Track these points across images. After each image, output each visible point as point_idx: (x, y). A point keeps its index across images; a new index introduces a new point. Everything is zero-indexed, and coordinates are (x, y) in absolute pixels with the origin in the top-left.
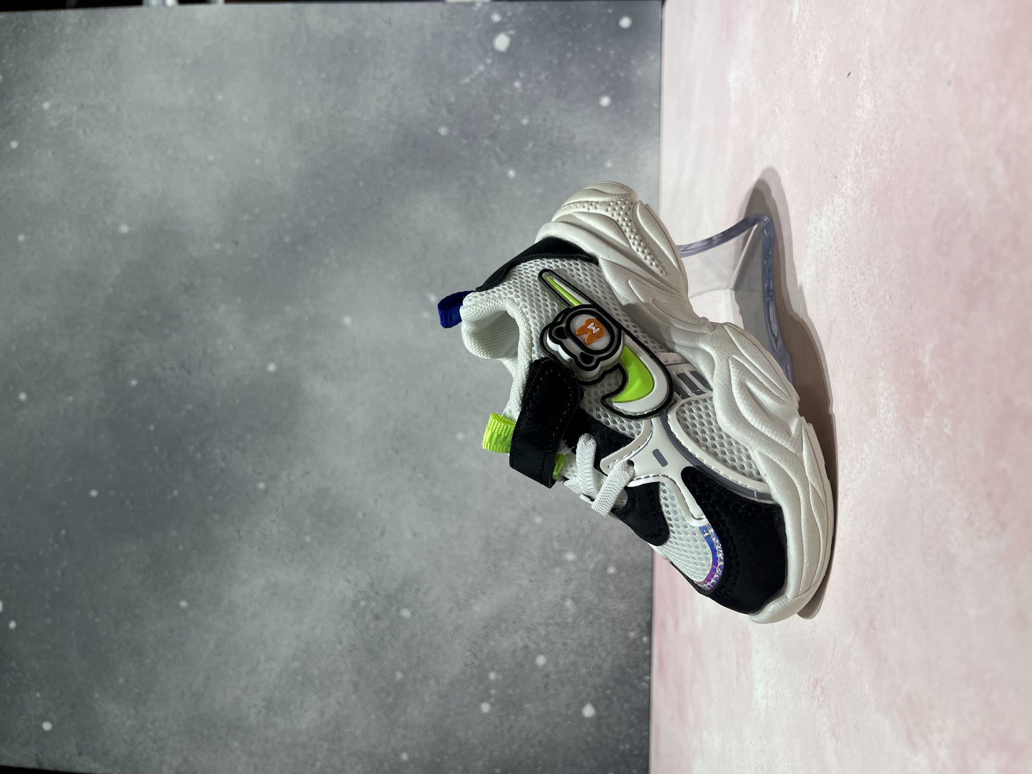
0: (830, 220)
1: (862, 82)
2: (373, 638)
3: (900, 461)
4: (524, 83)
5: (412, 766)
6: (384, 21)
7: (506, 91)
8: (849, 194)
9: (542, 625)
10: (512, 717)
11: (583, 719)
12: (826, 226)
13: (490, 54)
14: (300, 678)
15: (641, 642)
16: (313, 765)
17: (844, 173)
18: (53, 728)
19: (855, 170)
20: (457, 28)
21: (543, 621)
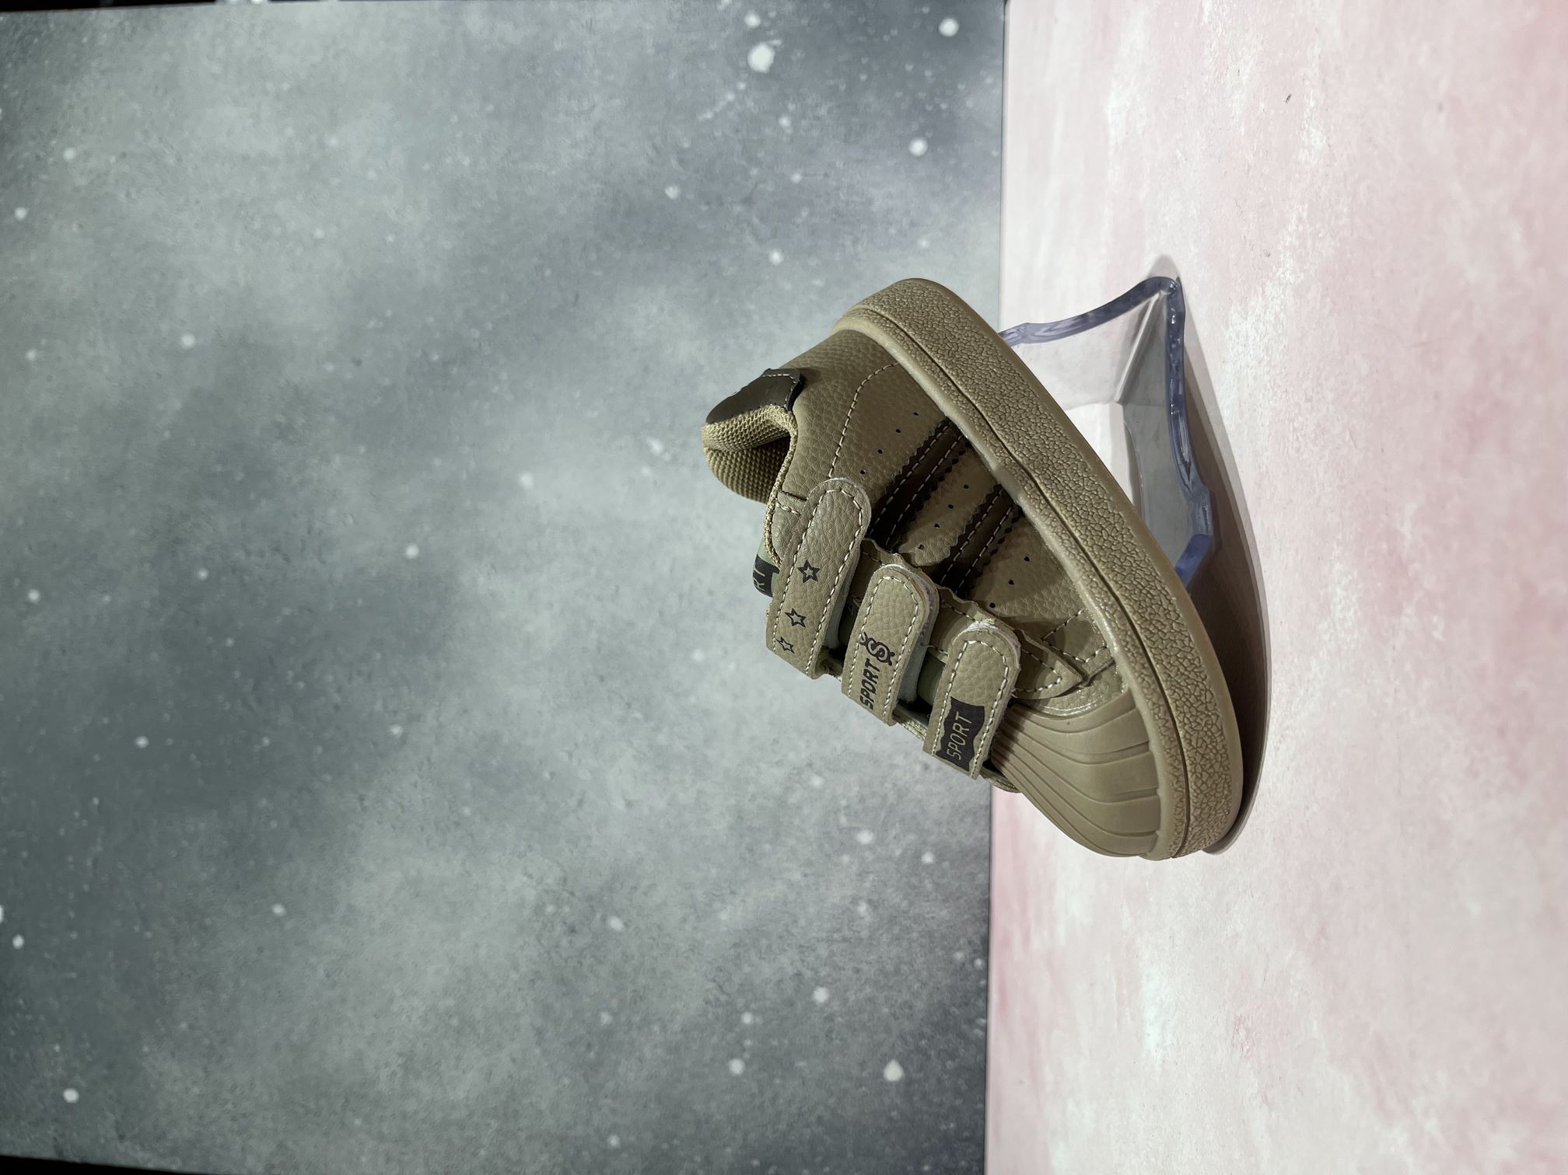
0: (1259, 320)
1: (1308, 110)
2: (566, 962)
3: (1366, 683)
4: (795, 121)
5: (625, 1155)
6: (582, 25)
7: (768, 131)
8: (1289, 280)
9: (822, 941)
10: (777, 1081)
11: (885, 1084)
12: (1253, 329)
13: (745, 76)
14: (455, 1022)
15: (973, 967)
16: (475, 1155)
17: (1280, 248)
18: (80, 1099)
19: (1297, 243)
20: (693, 37)
21: (824, 935)
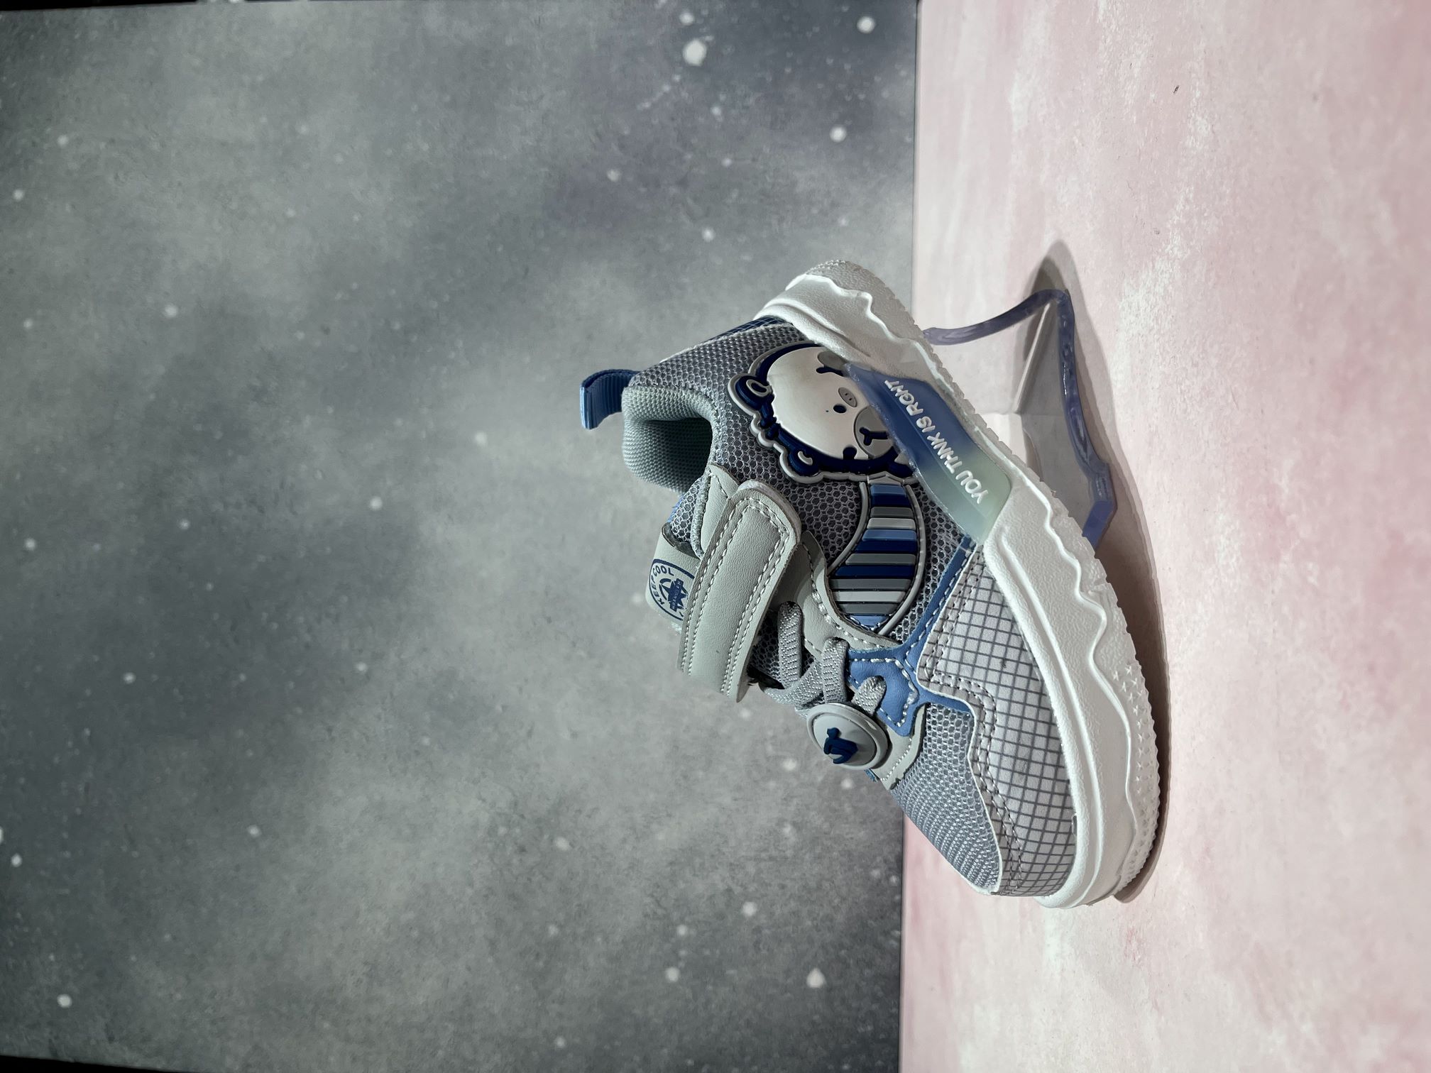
0: (1148, 293)
1: (1194, 99)
2: (517, 879)
3: (1247, 625)
4: (726, 110)
5: (570, 1055)
6: (531, 23)
7: (701, 119)
8: (1177, 255)
9: (751, 860)
10: (710, 988)
11: (808, 990)
12: (1144, 300)
13: (679, 69)
14: (415, 934)
15: (888, 883)
16: (433, 1055)
17: (1169, 226)
18: (73, 1004)
19: (1185, 221)
20: (633, 33)
21: (753, 854)
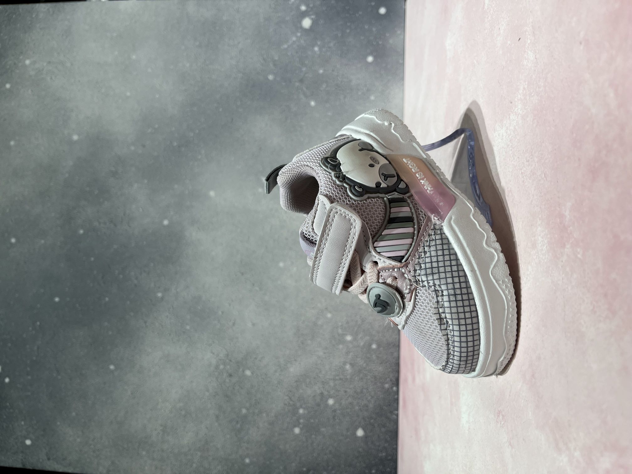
0: (507, 129)
1: (527, 44)
2: (228, 388)
3: (551, 276)
4: (320, 48)
5: (252, 466)
6: (235, 10)
7: (309, 53)
8: (520, 113)
9: (331, 380)
10: (313, 436)
11: (357, 438)
12: (505, 133)
13: (300, 30)
14: (183, 412)
15: (392, 390)
16: (191, 466)
17: (516, 100)
18: (32, 444)
19: (523, 98)
20: (279, 14)
21: (332, 377)
